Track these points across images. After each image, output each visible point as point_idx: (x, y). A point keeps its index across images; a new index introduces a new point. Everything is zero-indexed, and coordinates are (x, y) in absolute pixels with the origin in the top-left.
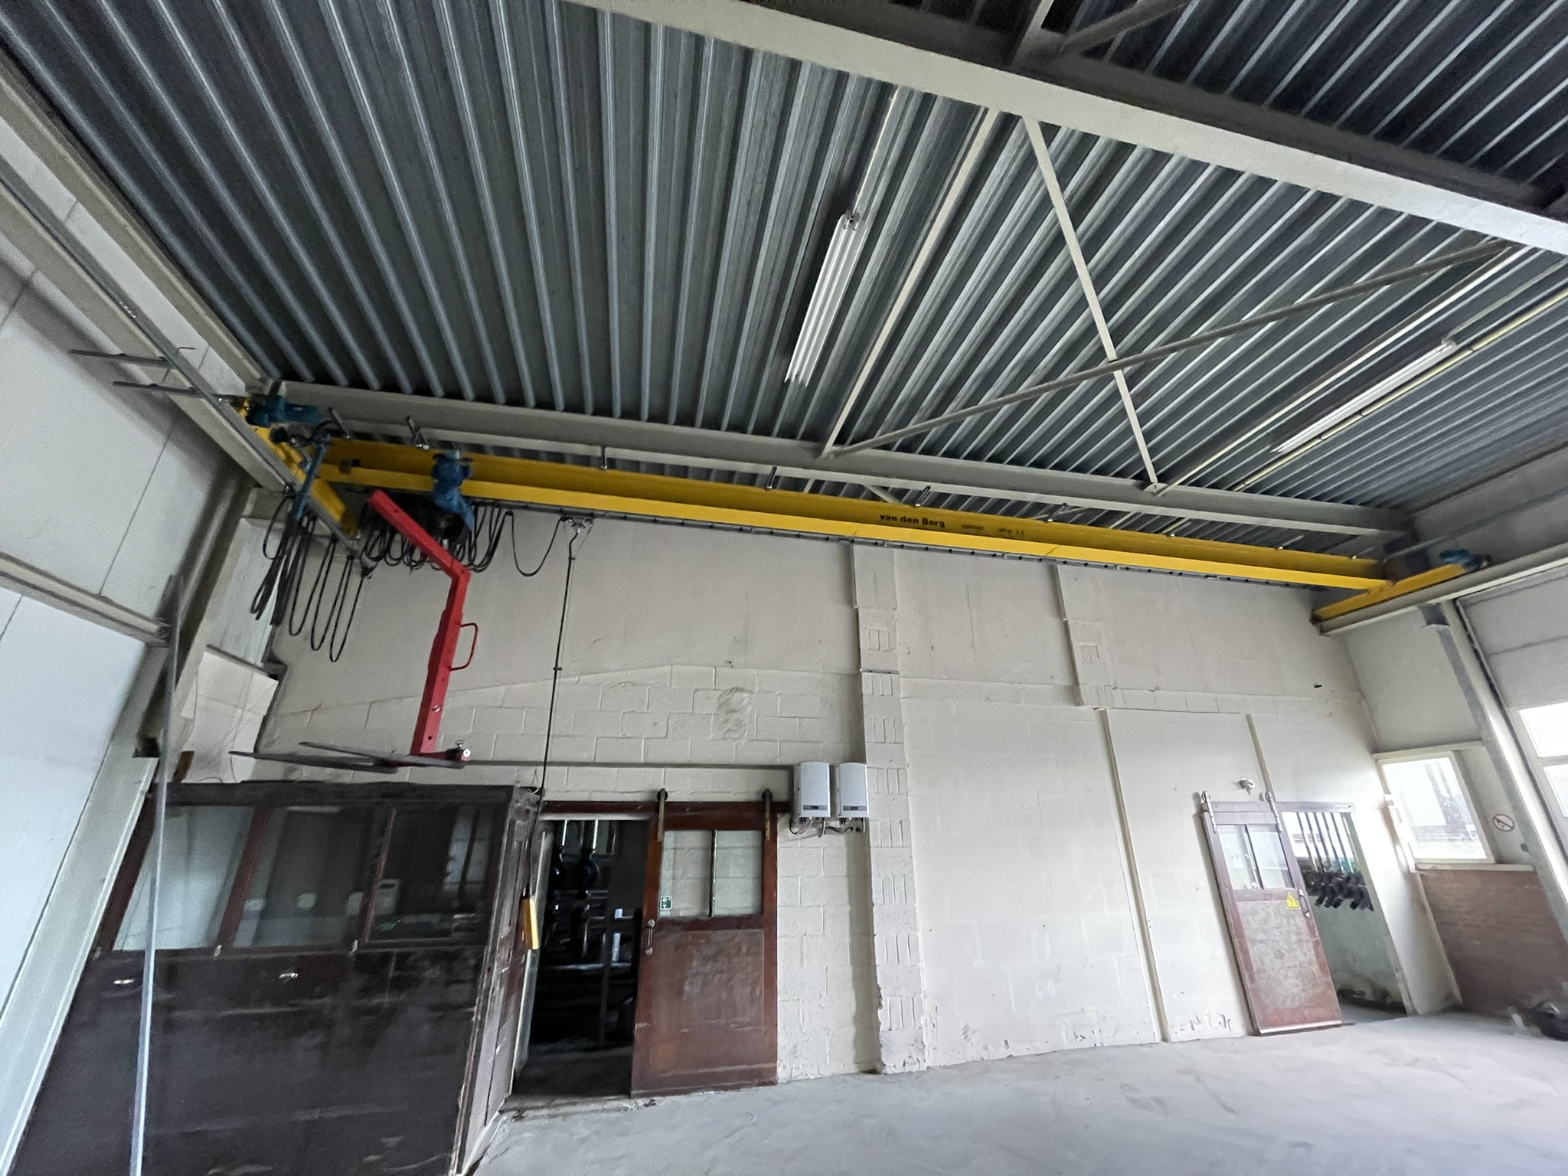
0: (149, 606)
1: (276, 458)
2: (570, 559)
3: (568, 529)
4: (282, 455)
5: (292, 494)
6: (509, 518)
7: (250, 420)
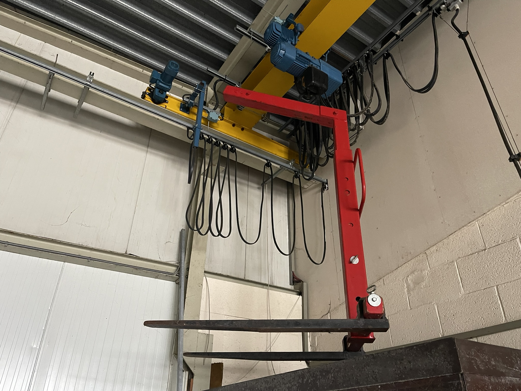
0: (170, 256)
2: (462, 35)
6: (388, 61)
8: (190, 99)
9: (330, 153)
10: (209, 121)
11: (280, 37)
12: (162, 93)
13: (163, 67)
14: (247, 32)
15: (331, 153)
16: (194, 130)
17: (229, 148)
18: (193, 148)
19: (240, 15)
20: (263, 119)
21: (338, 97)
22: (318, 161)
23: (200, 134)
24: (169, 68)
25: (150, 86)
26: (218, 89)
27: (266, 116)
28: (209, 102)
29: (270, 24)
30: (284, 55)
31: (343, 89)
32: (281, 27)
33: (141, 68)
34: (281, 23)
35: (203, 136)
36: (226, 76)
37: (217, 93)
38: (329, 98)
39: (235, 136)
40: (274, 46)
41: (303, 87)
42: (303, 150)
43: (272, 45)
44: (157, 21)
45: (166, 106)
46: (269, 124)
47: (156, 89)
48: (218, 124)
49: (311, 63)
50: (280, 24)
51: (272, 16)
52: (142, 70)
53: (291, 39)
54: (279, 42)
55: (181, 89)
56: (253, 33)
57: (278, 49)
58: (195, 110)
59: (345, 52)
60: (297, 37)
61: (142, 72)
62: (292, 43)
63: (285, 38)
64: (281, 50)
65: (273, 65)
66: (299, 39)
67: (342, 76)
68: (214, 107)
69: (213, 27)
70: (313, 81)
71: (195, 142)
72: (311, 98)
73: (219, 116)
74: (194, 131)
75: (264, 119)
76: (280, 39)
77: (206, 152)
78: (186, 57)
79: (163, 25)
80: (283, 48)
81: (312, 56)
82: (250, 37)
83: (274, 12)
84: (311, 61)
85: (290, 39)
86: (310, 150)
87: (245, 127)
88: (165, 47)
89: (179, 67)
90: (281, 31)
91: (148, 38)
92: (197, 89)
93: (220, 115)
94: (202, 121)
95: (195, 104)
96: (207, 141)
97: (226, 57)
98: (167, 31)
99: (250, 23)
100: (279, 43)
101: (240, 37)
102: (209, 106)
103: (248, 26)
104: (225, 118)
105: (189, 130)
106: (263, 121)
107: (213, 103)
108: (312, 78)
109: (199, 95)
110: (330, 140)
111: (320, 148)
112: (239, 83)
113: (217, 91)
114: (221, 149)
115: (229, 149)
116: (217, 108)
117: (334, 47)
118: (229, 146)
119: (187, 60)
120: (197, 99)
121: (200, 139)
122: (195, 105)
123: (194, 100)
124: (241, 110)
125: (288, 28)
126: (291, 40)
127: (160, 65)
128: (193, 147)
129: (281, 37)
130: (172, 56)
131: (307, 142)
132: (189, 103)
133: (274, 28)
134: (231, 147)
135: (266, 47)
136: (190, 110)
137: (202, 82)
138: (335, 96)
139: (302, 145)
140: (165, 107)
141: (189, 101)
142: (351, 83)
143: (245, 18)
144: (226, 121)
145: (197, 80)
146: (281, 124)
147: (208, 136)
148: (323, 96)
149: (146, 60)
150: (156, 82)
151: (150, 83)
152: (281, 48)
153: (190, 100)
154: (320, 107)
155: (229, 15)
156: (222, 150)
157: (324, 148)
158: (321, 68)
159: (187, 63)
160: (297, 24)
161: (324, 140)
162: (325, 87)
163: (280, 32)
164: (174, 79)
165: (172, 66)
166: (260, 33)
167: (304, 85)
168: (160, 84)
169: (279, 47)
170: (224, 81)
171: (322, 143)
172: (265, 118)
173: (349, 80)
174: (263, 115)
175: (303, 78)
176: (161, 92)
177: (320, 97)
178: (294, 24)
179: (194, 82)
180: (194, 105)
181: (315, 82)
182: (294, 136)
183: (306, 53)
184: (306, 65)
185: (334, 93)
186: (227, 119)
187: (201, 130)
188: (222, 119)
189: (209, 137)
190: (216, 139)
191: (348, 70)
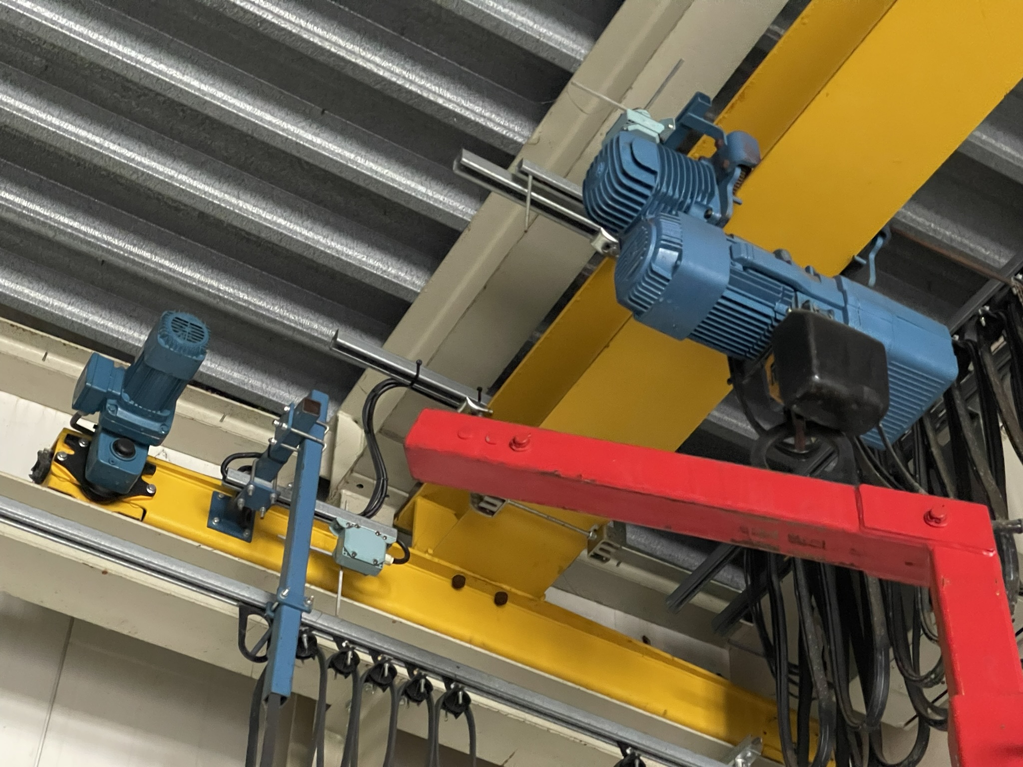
8: (256, 476)
9: (931, 705)
10: (342, 568)
11: (654, 191)
12: (129, 454)
13: (136, 335)
14: (510, 176)
15: (937, 704)
16: (272, 615)
17: (438, 690)
18: (263, 702)
19: (478, 109)
20: (596, 550)
21: (945, 437)
22: (876, 747)
23: (301, 633)
24: (162, 341)
25: (74, 424)
26: (382, 422)
27: (610, 537)
28: (346, 481)
29: (608, 141)
30: (676, 267)
31: (967, 401)
32: (655, 151)
33: (37, 347)
34: (655, 135)
35: (312, 640)
36: (419, 364)
37: (379, 438)
38: (899, 444)
39: (466, 633)
40: (627, 232)
41: (773, 400)
42: (795, 690)
43: (622, 228)
44: (114, 147)
45: (145, 512)
46: (626, 569)
47: (102, 436)
48: (384, 582)
49: (802, 297)
50: (653, 139)
51: (616, 108)
52: (44, 354)
53: (703, 199)
54: (651, 213)
55: (216, 428)
56: (535, 178)
57: (648, 246)
58: (279, 522)
59: (960, 235)
60: (730, 188)
61: (41, 362)
62: (708, 216)
63: (677, 196)
64: (661, 250)
65: (631, 313)
66: (741, 195)
67: (955, 345)
68: (368, 500)
69: (360, 160)
70: (817, 377)
71: (276, 673)
72: (813, 450)
73: (388, 546)
74: (271, 621)
75: (601, 549)
76: (657, 203)
77: (330, 717)
78: (239, 290)
79: (139, 163)
80: (668, 238)
81: (805, 266)
82: (521, 197)
83: (622, 90)
84: (800, 286)
85: (699, 199)
86: (833, 692)
87: (514, 590)
88: (148, 251)
89: (206, 335)
90: (658, 170)
91: (75, 220)
92: (288, 430)
93: (392, 539)
94: (312, 570)
95: (278, 494)
96: (332, 665)
97: (418, 282)
98: (158, 188)
99: (523, 136)
100: (652, 219)
101: (481, 196)
102: (343, 499)
103: (512, 153)
104: (419, 550)
105: (250, 617)
106: (596, 556)
107: (361, 486)
108: (809, 361)
109: (295, 454)
110: (923, 639)
111: (880, 682)
112: (480, 390)
113: (381, 431)
114: (400, 700)
115: (441, 695)
116: (380, 507)
117: (905, 217)
118: (438, 684)
119: (245, 301)
120: (285, 476)
121: (298, 657)
122: (278, 501)
123: (272, 477)
124: (492, 513)
125: (689, 155)
126: (705, 202)
127: (122, 329)
128: (264, 696)
129: (658, 192)
130: (181, 288)
131: (811, 654)
132: (251, 494)
133: (626, 158)
134: (447, 686)
135: (594, 232)
136: (257, 521)
137: (310, 395)
138: (931, 435)
139: (790, 665)
140: (139, 515)
141: (249, 483)
142: (1000, 370)
143: (497, 120)
144: (423, 564)
145: (288, 385)
146: (686, 565)
147: (338, 639)
148: (870, 437)
149: (61, 309)
150: (101, 407)
151: (75, 412)
152: (659, 239)
153: (258, 481)
154: (858, 493)
155: (428, 110)
156: (402, 703)
157: (897, 679)
158: (850, 314)
159: (242, 314)
160: (728, 137)
161: (896, 639)
162: (873, 398)
163: (653, 172)
164: (185, 386)
165: (174, 336)
166: (565, 177)
167: (774, 392)
168: (118, 415)
169: (650, 234)
170: (411, 386)
171: (887, 655)
172: (604, 543)
173: (988, 360)
174: (595, 531)
175: (771, 360)
176: (123, 449)
177: (854, 445)
178: (717, 134)
179: (274, 395)
180: (273, 502)
181: (829, 382)
182: (751, 621)
183: (778, 254)
184: (781, 307)
185: (921, 421)
186: (427, 556)
187: (304, 615)
188: (402, 556)
189: (344, 645)
190: (374, 652)
191: (980, 317)
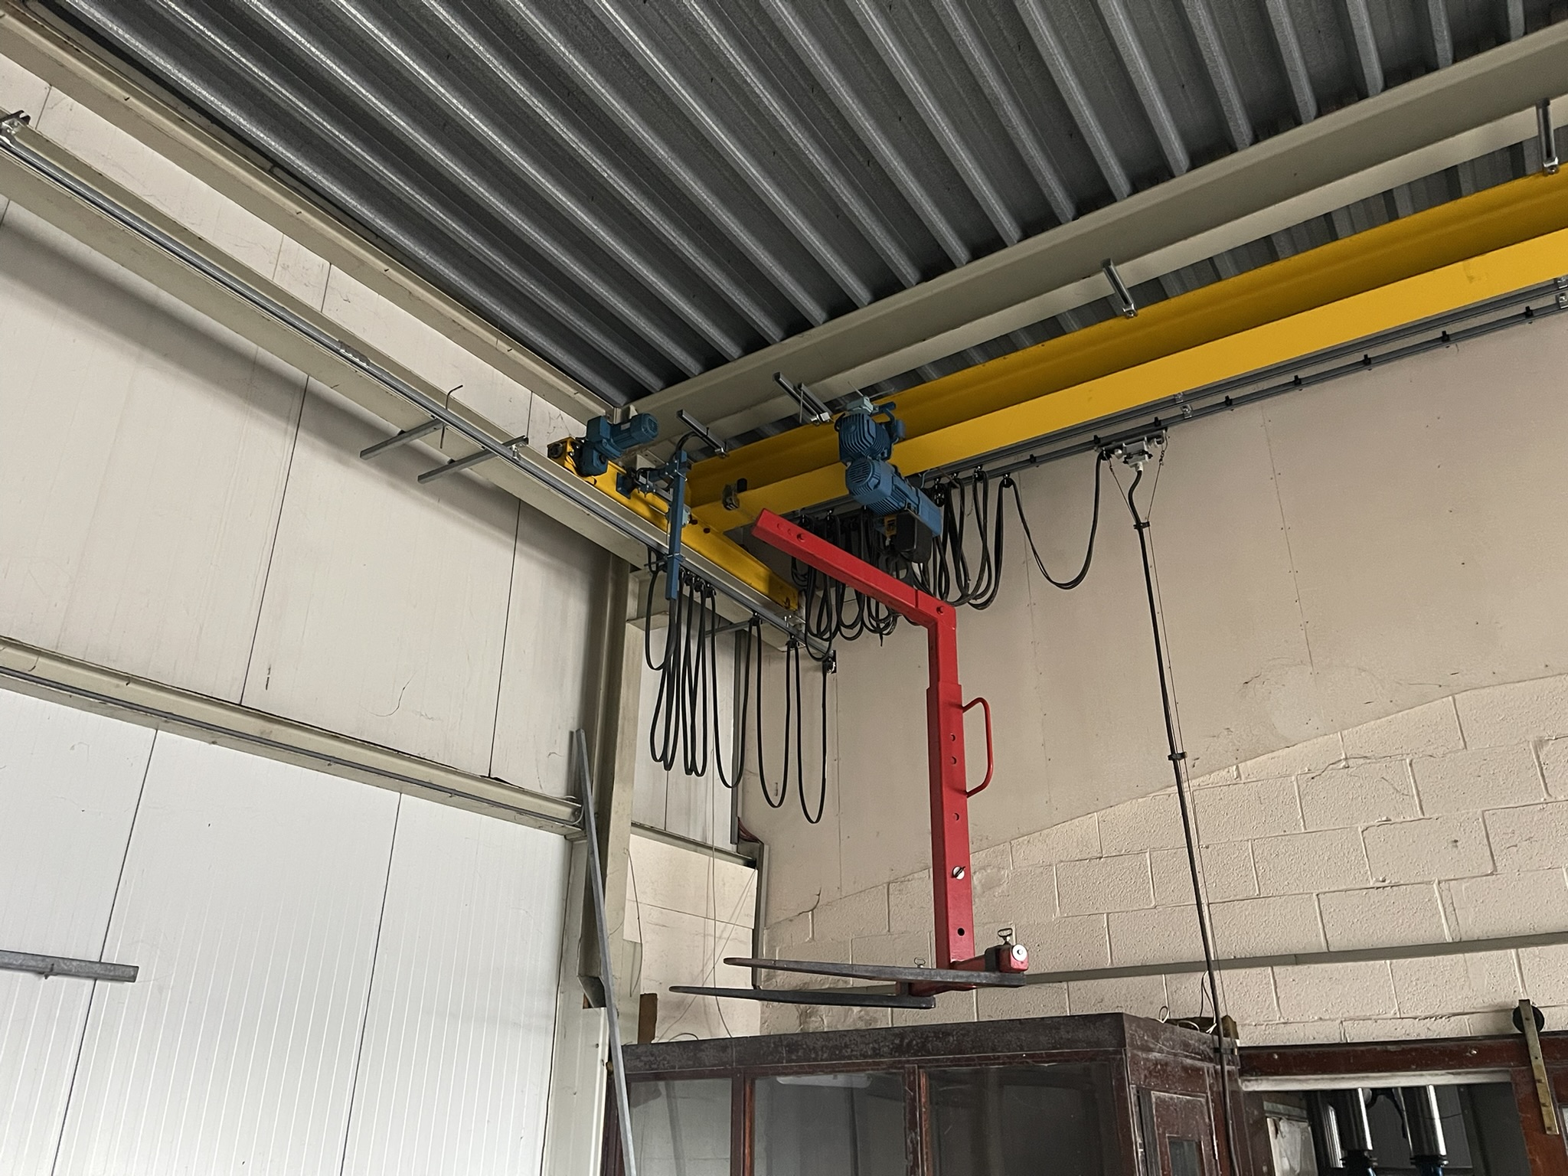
0: (555, 783)
1: (634, 516)
2: (1139, 526)
3: (1117, 469)
4: (643, 510)
5: (661, 560)
6: (1008, 492)
7: (582, 470)
30: (876, 486)
47: (594, 452)
49: (908, 501)
56: (804, 393)
57: (868, 474)
64: (873, 478)
84: (908, 495)
85: (883, 451)
87: (709, 525)
100: (870, 460)
105: (650, 553)
133: (865, 428)
140: (594, 482)
152: (873, 473)
154: (917, 593)
163: (872, 437)
168: (606, 447)
169: (869, 469)
176: (601, 459)
